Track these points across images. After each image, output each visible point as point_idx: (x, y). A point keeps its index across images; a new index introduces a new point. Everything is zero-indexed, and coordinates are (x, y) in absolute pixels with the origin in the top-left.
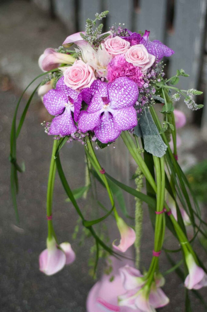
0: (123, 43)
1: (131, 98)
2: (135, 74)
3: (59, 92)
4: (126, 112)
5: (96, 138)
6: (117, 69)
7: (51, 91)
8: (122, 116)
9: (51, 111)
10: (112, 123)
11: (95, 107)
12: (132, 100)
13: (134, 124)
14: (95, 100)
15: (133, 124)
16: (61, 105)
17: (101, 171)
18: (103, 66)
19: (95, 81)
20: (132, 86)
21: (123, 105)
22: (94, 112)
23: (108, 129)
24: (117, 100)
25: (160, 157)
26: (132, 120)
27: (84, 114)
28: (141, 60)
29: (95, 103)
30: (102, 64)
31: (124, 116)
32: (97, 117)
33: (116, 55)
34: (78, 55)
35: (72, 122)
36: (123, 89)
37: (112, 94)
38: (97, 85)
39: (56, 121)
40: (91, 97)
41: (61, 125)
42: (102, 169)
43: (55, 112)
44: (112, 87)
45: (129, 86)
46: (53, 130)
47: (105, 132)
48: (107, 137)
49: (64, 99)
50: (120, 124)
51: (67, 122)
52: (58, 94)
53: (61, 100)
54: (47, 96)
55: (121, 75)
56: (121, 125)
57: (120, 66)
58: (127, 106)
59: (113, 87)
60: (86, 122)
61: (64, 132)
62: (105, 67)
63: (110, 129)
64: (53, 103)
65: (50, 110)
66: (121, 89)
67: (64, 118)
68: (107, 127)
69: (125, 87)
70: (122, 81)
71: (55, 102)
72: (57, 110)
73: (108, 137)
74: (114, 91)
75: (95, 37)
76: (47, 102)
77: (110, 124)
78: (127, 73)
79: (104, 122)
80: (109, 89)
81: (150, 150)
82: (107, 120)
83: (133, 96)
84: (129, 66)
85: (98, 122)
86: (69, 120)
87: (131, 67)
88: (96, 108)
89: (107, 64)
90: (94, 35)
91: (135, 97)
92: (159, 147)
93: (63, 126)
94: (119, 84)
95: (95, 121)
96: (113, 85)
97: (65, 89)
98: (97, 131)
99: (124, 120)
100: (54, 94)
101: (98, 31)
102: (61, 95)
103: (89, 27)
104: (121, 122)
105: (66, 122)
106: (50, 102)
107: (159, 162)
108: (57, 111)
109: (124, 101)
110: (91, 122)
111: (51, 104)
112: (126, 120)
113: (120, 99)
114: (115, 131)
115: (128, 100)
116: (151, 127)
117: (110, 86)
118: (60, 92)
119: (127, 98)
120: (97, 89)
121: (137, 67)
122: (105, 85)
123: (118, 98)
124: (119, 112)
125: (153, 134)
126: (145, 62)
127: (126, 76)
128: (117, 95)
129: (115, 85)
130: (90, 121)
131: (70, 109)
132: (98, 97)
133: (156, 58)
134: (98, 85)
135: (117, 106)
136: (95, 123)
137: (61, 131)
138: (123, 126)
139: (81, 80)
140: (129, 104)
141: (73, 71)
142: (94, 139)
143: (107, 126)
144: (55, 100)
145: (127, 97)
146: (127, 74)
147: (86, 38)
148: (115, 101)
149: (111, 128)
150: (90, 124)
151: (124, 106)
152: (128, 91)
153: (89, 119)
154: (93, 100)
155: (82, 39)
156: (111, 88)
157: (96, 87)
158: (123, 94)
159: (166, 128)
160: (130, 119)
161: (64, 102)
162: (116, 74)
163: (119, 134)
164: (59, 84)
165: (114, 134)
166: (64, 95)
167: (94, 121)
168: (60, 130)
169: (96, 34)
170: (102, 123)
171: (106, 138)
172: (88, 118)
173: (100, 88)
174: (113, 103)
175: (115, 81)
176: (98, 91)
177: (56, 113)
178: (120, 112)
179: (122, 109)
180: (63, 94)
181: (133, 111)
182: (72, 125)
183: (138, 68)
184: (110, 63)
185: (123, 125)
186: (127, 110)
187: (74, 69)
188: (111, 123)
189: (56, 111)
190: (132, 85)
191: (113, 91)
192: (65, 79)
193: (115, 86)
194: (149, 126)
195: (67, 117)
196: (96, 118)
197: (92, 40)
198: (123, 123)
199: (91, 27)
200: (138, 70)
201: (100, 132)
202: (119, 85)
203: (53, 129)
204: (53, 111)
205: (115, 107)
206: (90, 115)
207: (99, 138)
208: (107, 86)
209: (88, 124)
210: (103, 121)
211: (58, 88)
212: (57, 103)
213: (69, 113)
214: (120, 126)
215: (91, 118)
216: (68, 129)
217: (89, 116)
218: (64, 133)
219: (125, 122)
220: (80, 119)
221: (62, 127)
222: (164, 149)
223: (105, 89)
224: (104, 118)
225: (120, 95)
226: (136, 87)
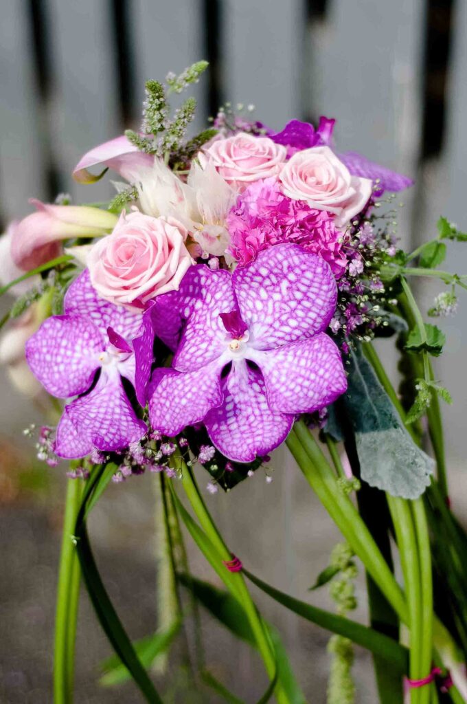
0: (264, 149)
1: (314, 309)
2: (317, 237)
3: (75, 323)
4: (303, 353)
5: (214, 451)
6: (257, 223)
7: (47, 326)
8: (294, 369)
9: (54, 385)
10: (259, 395)
11: (199, 353)
12: (319, 315)
13: (338, 386)
14: (195, 331)
15: (334, 389)
16: (84, 362)
17: (227, 564)
18: (214, 217)
19: (191, 269)
20: (315, 268)
21: (290, 334)
22: (199, 368)
23: (248, 418)
24: (269, 320)
25: (412, 498)
26: (327, 375)
27: (165, 376)
28: (331, 191)
29: (199, 339)
30: (208, 213)
31: (298, 365)
32: (212, 381)
33: (250, 183)
34: (127, 197)
35: (129, 409)
36: (285, 284)
37: (250, 304)
38: (199, 280)
39: (78, 410)
40: (180, 325)
41: (94, 419)
42: (233, 557)
43: (66, 387)
44: (248, 279)
45: (303, 271)
46: (66, 445)
47: (239, 426)
48: (249, 441)
49: (92, 343)
50: (288, 394)
51: (113, 409)
52: (71, 331)
53: (82, 347)
54: (37, 340)
55: (274, 240)
56: (295, 397)
57: (267, 214)
58: (303, 337)
59: (252, 280)
60: (177, 400)
61: (107, 439)
62: (217, 219)
63: (255, 416)
64: (59, 359)
65: (52, 383)
66: (279, 283)
67: (101, 398)
68: (246, 410)
69: (292, 277)
70: (280, 257)
71: (65, 356)
72: (73, 380)
73: (254, 442)
74: (258, 293)
75: (176, 139)
76: (39, 360)
77: (253, 400)
78: (292, 232)
79: (234, 395)
80: (240, 289)
81: (380, 479)
82: (245, 387)
83: (319, 302)
84: (296, 213)
85: (216, 394)
86: (118, 402)
87: (302, 215)
88: (201, 356)
89: (225, 209)
90: (173, 133)
91: (326, 304)
92: (408, 466)
93: (102, 423)
94: (272, 268)
95: (206, 392)
96: (254, 275)
97: (95, 311)
98: (215, 427)
99: (300, 380)
100: (58, 331)
101: (185, 117)
102: (80, 331)
103: (154, 107)
104: (292, 386)
105: (110, 410)
106: (48, 358)
107: (408, 516)
108: (75, 385)
109: (293, 323)
110: (194, 398)
111: (53, 364)
112: (308, 379)
113: (277, 315)
114: (273, 420)
115: (306, 317)
116: (375, 405)
117: (243, 279)
118: (78, 322)
119: (303, 310)
120: (199, 296)
121: (320, 211)
122: (224, 280)
123: (273, 314)
124: (280, 357)
125: (386, 427)
126: (342, 195)
127: (291, 241)
128: (267, 306)
129: (257, 274)
130: (189, 395)
131: (115, 370)
132: (205, 322)
133: (374, 183)
134: (203, 280)
135: (272, 340)
136: (209, 400)
137: (96, 438)
138: (299, 398)
139: (145, 269)
140: (308, 330)
141: (117, 245)
142: (207, 453)
143: (243, 407)
144: (62, 351)
145: (300, 307)
146: (293, 236)
147: (148, 145)
148: (263, 325)
149: (257, 412)
150: (191, 404)
151: (294, 338)
152: (303, 288)
153: (187, 389)
154: (189, 333)
155: (134, 149)
156: (245, 286)
157: (194, 289)
158: (286, 298)
159: (428, 401)
160: (321, 372)
161: (95, 352)
162: (258, 240)
163: (288, 429)
164: (73, 297)
165: (271, 431)
166: (93, 331)
167: (201, 393)
168: (95, 435)
169: (178, 128)
170: (229, 399)
171: (245, 447)
172: (180, 387)
173: (207, 291)
174: (258, 331)
175: (259, 261)
176: (204, 302)
177: (72, 390)
178: (286, 355)
179: (289, 346)
180: (88, 329)
181: (326, 347)
182: (130, 419)
183: (324, 216)
184: (233, 207)
185: (301, 395)
186: (307, 347)
187: (119, 238)
188: (256, 397)
189: (71, 383)
190: (314, 266)
191: (253, 294)
192: (92, 276)
193: (260, 275)
194: (371, 402)
195: (111, 394)
196: (208, 383)
197: (169, 145)
198: (298, 389)
199: (160, 107)
200: (324, 222)
201: (224, 427)
202: (271, 272)
203: (66, 442)
204: (62, 385)
205: (264, 345)
206: (187, 376)
207: (222, 449)
208: (234, 279)
209: (185, 407)
210: (231, 392)
211: (70, 310)
212: (72, 357)
213: (117, 382)
214: (290, 399)
215: (192, 386)
216: (119, 430)
217: (183, 381)
218: (108, 444)
219: (307, 383)
220: (155, 395)
221: (98, 424)
222: (424, 470)
223: (227, 291)
224: (232, 381)
225: (277, 305)
226: (327, 270)
